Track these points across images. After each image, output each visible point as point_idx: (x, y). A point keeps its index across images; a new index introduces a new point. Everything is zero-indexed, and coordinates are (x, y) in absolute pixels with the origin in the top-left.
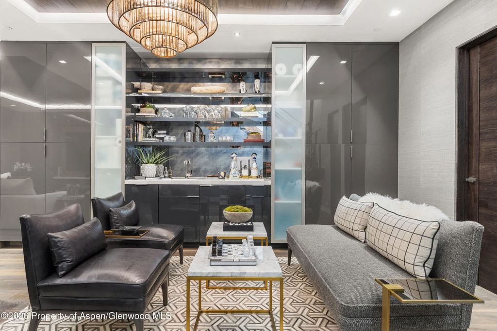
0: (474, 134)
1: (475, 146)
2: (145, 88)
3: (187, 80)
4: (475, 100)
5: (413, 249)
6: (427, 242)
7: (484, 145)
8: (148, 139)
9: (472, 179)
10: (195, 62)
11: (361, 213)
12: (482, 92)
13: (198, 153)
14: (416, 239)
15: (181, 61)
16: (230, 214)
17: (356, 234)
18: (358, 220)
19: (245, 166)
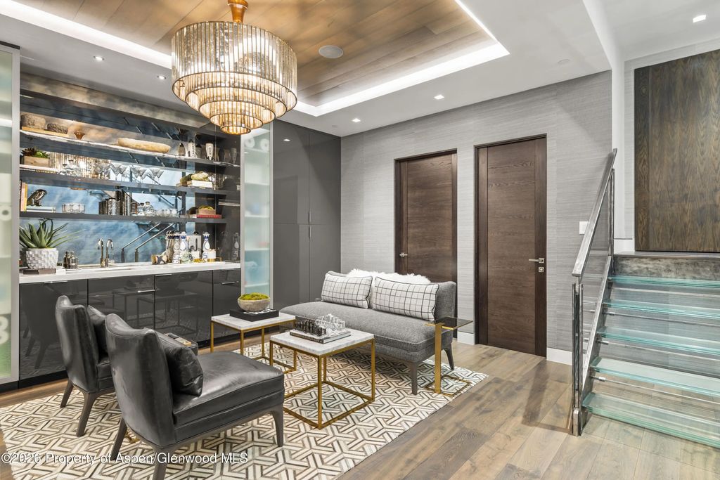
0: (404, 223)
1: (404, 231)
2: (33, 125)
3: (103, 123)
4: (404, 199)
5: (426, 303)
6: (433, 297)
7: (411, 231)
8: (35, 207)
9: (403, 255)
10: (117, 100)
11: (362, 287)
12: (409, 195)
13: (123, 230)
14: (427, 296)
15: (94, 94)
16: (254, 303)
17: (360, 303)
18: (361, 292)
19: (192, 247)
